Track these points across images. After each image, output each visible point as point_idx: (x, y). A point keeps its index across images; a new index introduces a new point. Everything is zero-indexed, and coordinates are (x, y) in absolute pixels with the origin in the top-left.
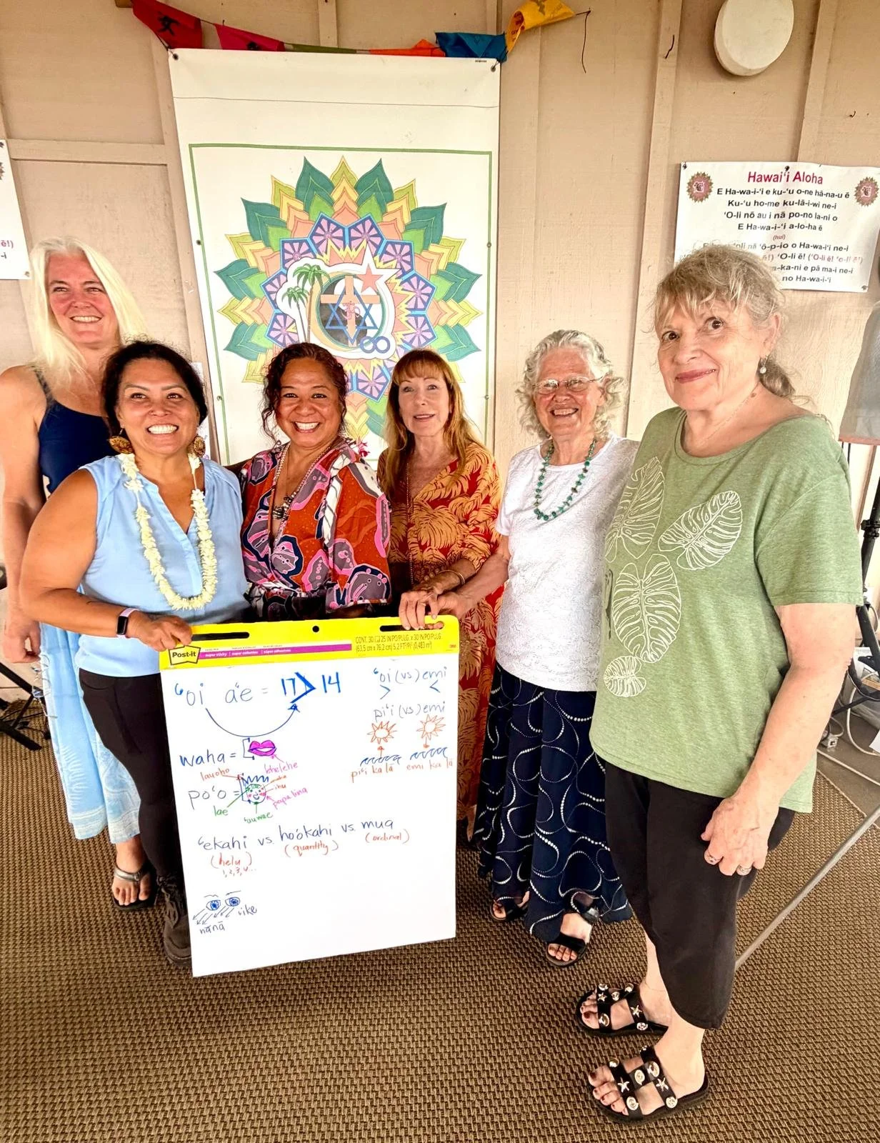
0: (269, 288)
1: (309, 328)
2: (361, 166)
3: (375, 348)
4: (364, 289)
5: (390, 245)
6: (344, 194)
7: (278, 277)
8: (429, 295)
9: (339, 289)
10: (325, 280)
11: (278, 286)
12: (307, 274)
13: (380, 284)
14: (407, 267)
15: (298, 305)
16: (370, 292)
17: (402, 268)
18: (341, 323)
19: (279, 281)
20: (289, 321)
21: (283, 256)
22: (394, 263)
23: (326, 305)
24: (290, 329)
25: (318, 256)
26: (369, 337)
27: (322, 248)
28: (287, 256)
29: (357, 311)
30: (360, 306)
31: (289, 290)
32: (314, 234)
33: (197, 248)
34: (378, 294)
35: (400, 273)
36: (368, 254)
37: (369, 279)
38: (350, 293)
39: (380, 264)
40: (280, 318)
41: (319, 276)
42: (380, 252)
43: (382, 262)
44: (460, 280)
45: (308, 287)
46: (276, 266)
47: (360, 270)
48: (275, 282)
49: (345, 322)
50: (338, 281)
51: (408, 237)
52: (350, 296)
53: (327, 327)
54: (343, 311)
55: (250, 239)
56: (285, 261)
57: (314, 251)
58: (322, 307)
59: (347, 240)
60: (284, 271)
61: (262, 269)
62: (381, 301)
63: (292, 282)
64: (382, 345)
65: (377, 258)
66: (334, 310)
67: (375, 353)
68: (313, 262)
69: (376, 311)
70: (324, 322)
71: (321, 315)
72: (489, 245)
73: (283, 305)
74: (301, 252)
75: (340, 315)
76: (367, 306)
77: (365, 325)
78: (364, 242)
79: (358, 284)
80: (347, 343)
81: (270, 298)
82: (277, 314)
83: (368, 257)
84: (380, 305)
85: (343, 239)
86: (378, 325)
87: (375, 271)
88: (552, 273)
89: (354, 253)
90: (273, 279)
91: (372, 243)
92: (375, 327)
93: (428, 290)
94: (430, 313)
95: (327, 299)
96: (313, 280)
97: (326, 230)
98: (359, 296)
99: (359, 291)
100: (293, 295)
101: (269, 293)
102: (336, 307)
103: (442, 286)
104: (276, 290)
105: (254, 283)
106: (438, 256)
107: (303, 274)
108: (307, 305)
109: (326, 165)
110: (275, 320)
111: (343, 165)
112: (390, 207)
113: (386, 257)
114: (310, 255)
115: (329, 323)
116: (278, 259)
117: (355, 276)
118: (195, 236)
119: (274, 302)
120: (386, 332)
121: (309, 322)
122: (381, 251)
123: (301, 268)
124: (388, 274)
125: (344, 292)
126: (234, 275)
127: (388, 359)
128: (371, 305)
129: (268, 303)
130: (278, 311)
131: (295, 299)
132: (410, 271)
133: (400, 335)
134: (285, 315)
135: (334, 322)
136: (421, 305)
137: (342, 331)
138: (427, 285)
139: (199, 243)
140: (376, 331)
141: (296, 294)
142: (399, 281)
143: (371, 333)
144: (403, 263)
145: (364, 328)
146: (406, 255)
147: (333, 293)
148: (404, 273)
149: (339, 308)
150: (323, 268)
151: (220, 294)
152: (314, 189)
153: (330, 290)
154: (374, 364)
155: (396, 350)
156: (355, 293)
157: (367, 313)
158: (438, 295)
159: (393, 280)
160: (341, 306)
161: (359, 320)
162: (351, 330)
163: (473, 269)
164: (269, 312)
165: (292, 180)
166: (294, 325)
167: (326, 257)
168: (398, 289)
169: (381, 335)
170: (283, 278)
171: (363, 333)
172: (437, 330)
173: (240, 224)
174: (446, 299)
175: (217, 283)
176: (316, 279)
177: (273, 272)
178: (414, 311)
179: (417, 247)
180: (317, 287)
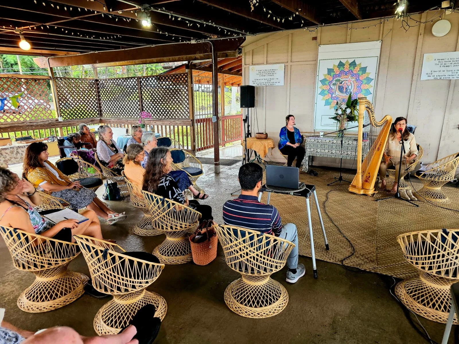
0: (330, 83)
2: (351, 61)
5: (355, 75)
6: (347, 66)
7: (331, 81)
8: (362, 83)
9: (343, 83)
13: (352, 82)
15: (334, 86)
17: (357, 79)
22: (355, 78)
24: (332, 90)
26: (348, 92)
30: (347, 86)
32: (340, 73)
33: (317, 77)
37: (349, 81)
38: (345, 83)
39: (352, 78)
41: (339, 81)
44: (369, 80)
45: (337, 83)
46: (331, 79)
47: (348, 79)
49: (343, 89)
50: (343, 81)
52: (345, 84)
55: (328, 75)
56: (333, 78)
57: (339, 76)
59: (346, 74)
60: (333, 80)
61: (329, 80)
62: (351, 85)
63: (334, 82)
68: (339, 78)
69: (350, 87)
70: (339, 89)
72: (376, 73)
73: (332, 86)
74: (337, 77)
78: (349, 74)
80: (343, 93)
83: (350, 77)
89: (347, 76)
91: (351, 74)
95: (340, 85)
97: (342, 73)
100: (334, 84)
102: (342, 86)
103: (365, 82)
105: (327, 82)
106: (365, 76)
107: (336, 80)
108: (336, 86)
109: (344, 61)
110: (330, 89)
111: (347, 61)
112: (356, 68)
118: (317, 74)
119: (330, 86)
121: (336, 89)
122: (352, 76)
124: (353, 80)
126: (323, 81)
129: (329, 86)
133: (354, 91)
134: (332, 88)
135: (341, 89)
137: (342, 91)
138: (362, 81)
140: (349, 90)
142: (356, 81)
145: (347, 90)
146: (358, 76)
150: (341, 79)
151: (320, 84)
152: (341, 65)
153: (341, 83)
155: (353, 94)
161: (346, 88)
162: (345, 90)
163: (372, 78)
164: (329, 87)
165: (337, 64)
167: (341, 77)
172: (363, 90)
173: (326, 72)
174: (365, 84)
175: (320, 82)
177: (331, 80)
178: (358, 87)
179: (360, 74)
180: (339, 83)
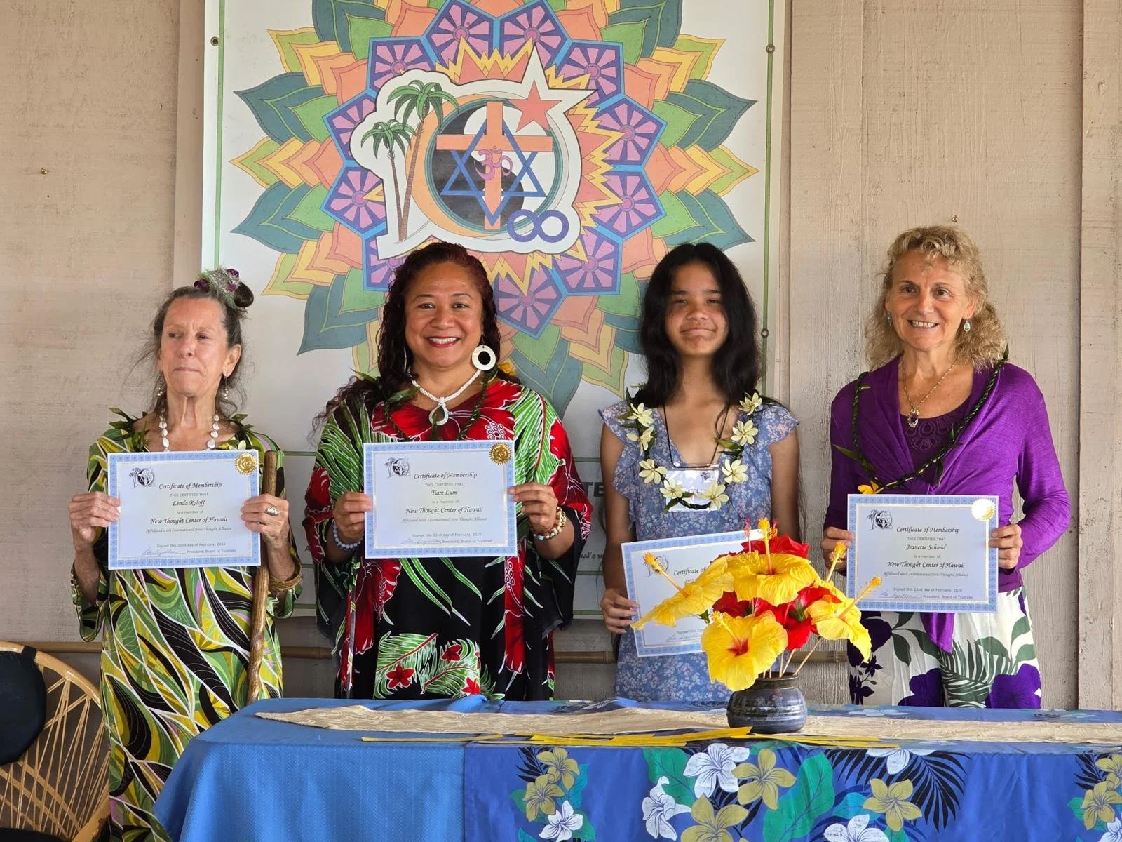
0: (340, 122)
1: (408, 193)
3: (538, 232)
4: (522, 124)
5: (577, 50)
7: (358, 103)
8: (651, 137)
9: (473, 125)
10: (448, 110)
11: (357, 119)
12: (414, 99)
13: (556, 116)
14: (608, 88)
15: (391, 153)
16: (534, 129)
17: (598, 89)
18: (472, 185)
19: (360, 111)
20: (370, 181)
21: (373, 67)
22: (584, 80)
23: (448, 153)
24: (372, 196)
25: (439, 67)
26: (527, 212)
27: (447, 54)
28: (380, 67)
29: (506, 164)
30: (513, 155)
31: (376, 125)
32: (436, 29)
33: (210, 52)
34: (549, 133)
35: (596, 97)
36: (535, 62)
37: (534, 108)
39: (558, 82)
40: (354, 177)
41: (438, 103)
42: (558, 60)
43: (561, 78)
44: (714, 110)
45: (414, 120)
46: (357, 83)
47: (521, 91)
48: (353, 112)
49: (481, 184)
50: (473, 110)
51: (613, 35)
52: (494, 138)
53: (446, 192)
54: (478, 163)
55: (315, 38)
56: (374, 76)
57: (431, 57)
58: (439, 158)
59: (497, 40)
60: (373, 94)
61: (331, 88)
62: (556, 148)
63: (385, 112)
64: (551, 226)
65: (551, 71)
66: (461, 163)
67: (537, 243)
68: (427, 78)
69: (543, 166)
70: (439, 184)
71: (434, 170)
72: (770, 49)
73: (363, 153)
74: (407, 60)
75: (471, 171)
76: (527, 155)
77: (520, 188)
78: (529, 45)
79: (512, 117)
80: (481, 223)
81: (339, 140)
82: (349, 169)
83: (535, 70)
84: (553, 153)
85: (488, 38)
86: (547, 190)
87: (545, 94)
88: (902, 95)
89: (508, 64)
90: (349, 107)
91: (544, 45)
92: (540, 192)
93: (649, 128)
94: (654, 170)
95: (449, 143)
96: (427, 107)
97: (458, 23)
98: (511, 138)
99: (513, 130)
100: (383, 135)
101: (338, 132)
102: (465, 157)
103: (679, 121)
104: (351, 125)
105: (312, 114)
106: (671, 69)
107: (407, 98)
108: (410, 153)
110: (344, 179)
113: (568, 70)
114: (425, 65)
115: (449, 184)
116: (363, 74)
117: (507, 102)
118: (210, 31)
119: (346, 148)
120: (563, 204)
121: (410, 183)
122: (560, 59)
123: (404, 88)
124: (570, 98)
125: (484, 131)
126: (274, 101)
127: (562, 254)
128: (534, 154)
129: (333, 149)
130: (351, 164)
131: (387, 143)
132: (614, 94)
133: (589, 208)
134: (365, 171)
135: (460, 183)
136: (633, 155)
137: (473, 200)
138: (647, 118)
139: (215, 41)
140: (542, 200)
141: (389, 135)
142: (593, 111)
143: (531, 204)
144: (601, 80)
145: (518, 194)
146: (608, 65)
147: (462, 133)
148: (603, 97)
149: (471, 159)
150: (447, 87)
151: (244, 130)
153: (456, 125)
154: (533, 262)
155: (580, 236)
156: (505, 131)
157: (526, 168)
158: (671, 135)
159: (581, 110)
160: (475, 155)
161: (509, 181)
162: (492, 197)
163: (738, 90)
164: (334, 164)
166: (379, 188)
167: (454, 70)
168: (590, 126)
169: (551, 208)
170: (367, 104)
171: (514, 205)
172: (666, 201)
173: (300, 13)
174: (684, 144)
175: (238, 111)
176: (431, 108)
177: (350, 95)
178: (620, 165)
179: (630, 52)
180: (432, 122)
